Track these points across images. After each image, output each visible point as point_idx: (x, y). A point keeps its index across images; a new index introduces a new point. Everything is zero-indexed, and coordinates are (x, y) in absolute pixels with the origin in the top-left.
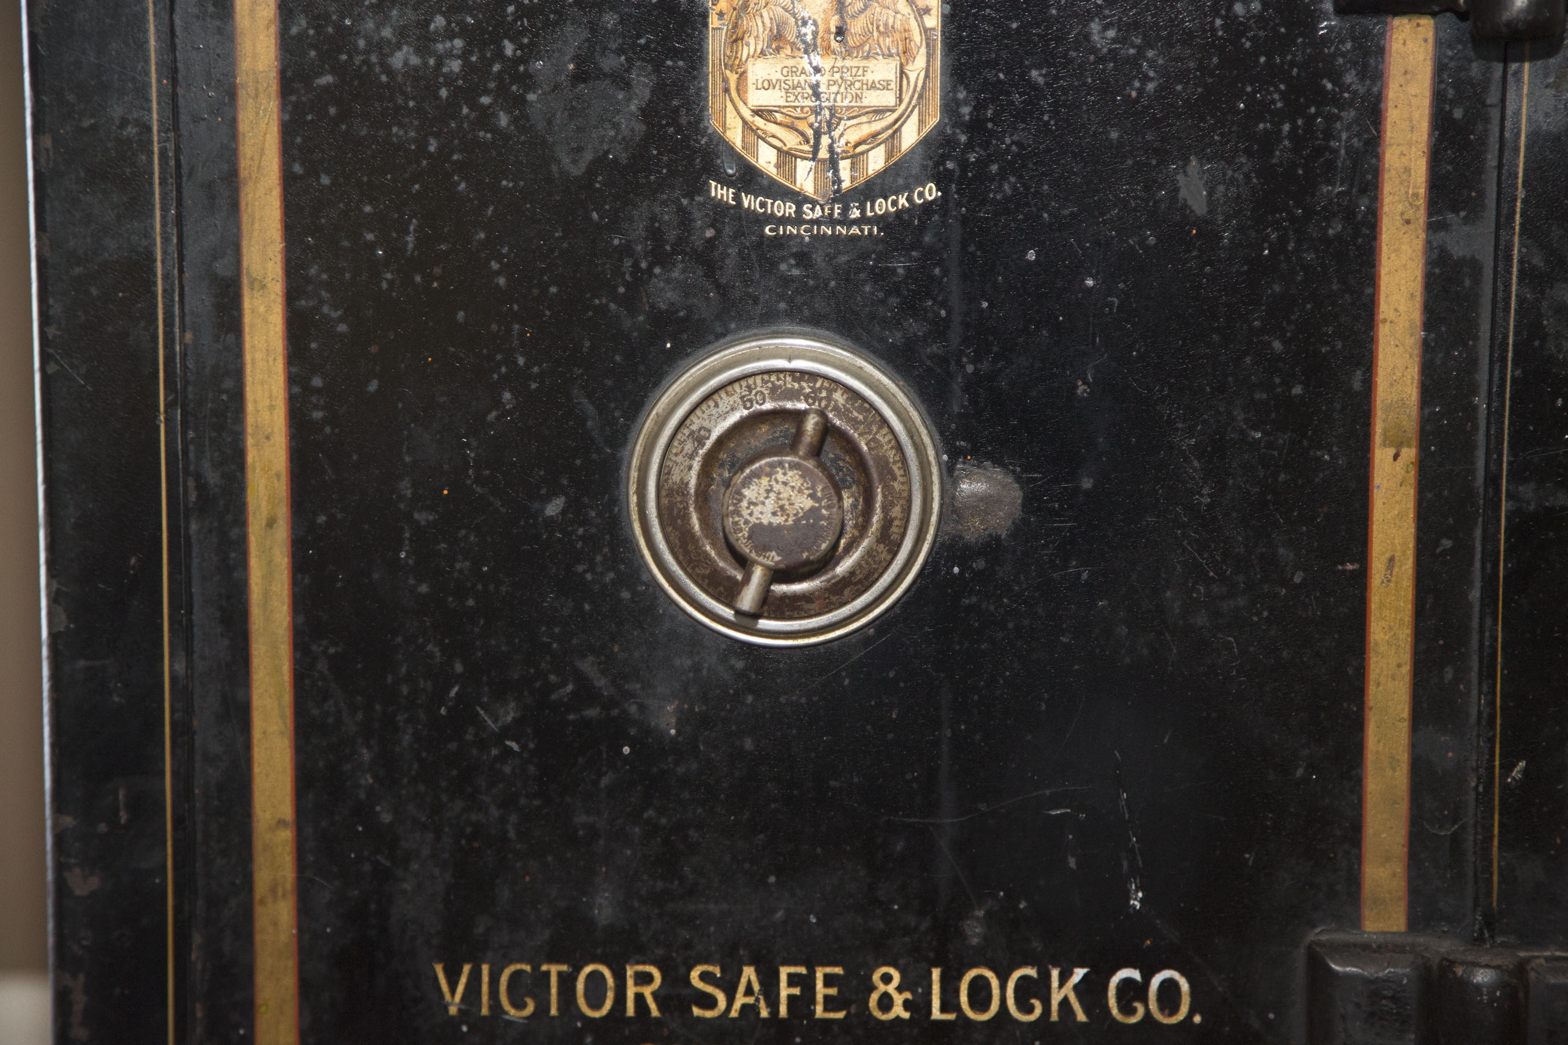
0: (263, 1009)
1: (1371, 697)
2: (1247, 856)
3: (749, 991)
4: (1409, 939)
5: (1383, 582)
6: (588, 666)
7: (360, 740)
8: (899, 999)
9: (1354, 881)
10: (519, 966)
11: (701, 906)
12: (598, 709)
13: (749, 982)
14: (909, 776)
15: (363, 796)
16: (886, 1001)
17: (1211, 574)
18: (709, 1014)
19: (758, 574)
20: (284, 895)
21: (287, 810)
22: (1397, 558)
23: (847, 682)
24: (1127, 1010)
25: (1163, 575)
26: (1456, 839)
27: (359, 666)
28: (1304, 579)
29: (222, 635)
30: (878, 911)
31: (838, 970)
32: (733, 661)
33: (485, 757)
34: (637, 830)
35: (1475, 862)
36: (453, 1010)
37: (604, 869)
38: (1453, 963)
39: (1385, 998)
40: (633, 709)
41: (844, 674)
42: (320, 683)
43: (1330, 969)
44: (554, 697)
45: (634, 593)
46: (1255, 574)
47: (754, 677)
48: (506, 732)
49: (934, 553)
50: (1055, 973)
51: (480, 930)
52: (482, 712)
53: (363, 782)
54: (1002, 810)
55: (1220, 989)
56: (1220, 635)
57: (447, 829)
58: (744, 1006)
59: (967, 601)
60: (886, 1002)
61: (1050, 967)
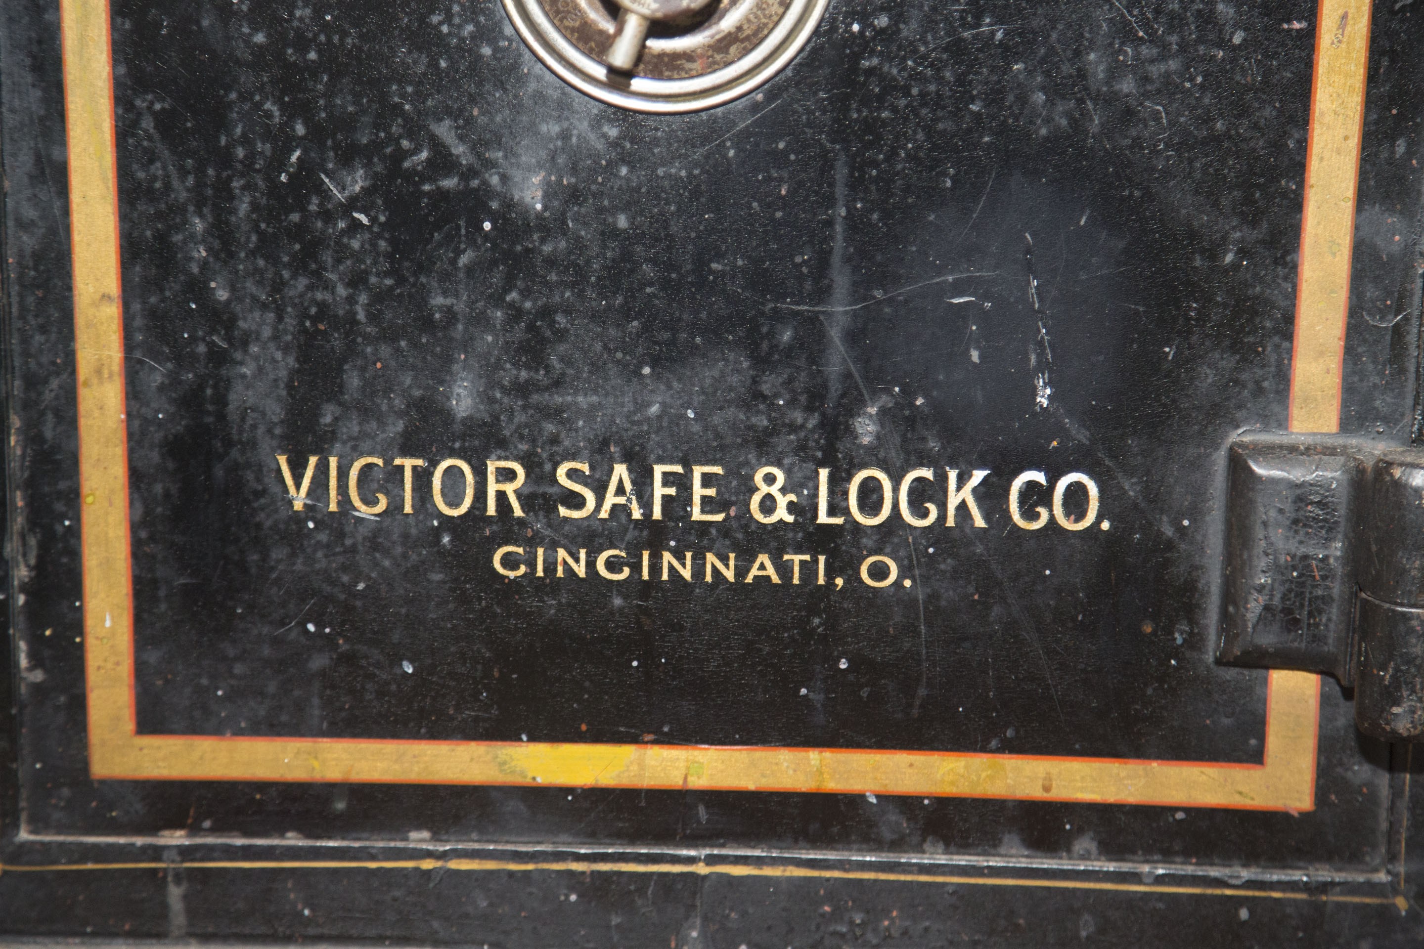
0: (90, 500)
1: (1312, 174)
2: (1167, 350)
3: (620, 491)
4: (1341, 441)
5: (1333, 43)
6: (444, 130)
7: (191, 208)
8: (782, 502)
9: (1283, 377)
10: (370, 460)
11: (569, 399)
12: (456, 180)
13: (621, 481)
14: (798, 259)
15: (195, 270)
16: (768, 503)
17: (1141, 34)
18: (576, 514)
19: (633, 26)
20: (111, 376)
21: (112, 284)
22: (1350, 16)
23: (731, 153)
24: (1030, 514)
25: (1087, 35)
26: (1398, 332)
27: (189, 125)
28: (1245, 40)
29: (34, 86)
30: (761, 407)
31: (718, 470)
32: (606, 129)
33: (331, 231)
34: (499, 314)
35: (1418, 356)
36: (298, 506)
37: (463, 357)
38: (1390, 464)
39: (1312, 503)
40: (495, 180)
41: (728, 144)
42: (145, 143)
43: (1252, 472)
44: (406, 164)
45: (496, 50)
46: (1190, 34)
47: (628, 145)
48: (353, 203)
49: (831, 7)
50: (953, 475)
51: (328, 419)
52: (327, 180)
53: (196, 255)
54: (901, 298)
55: (1131, 493)
56: (1147, 103)
57: (289, 309)
58: (615, 507)
59: (867, 64)
60: (768, 505)
61: (948, 468)
